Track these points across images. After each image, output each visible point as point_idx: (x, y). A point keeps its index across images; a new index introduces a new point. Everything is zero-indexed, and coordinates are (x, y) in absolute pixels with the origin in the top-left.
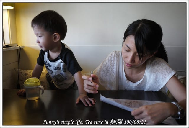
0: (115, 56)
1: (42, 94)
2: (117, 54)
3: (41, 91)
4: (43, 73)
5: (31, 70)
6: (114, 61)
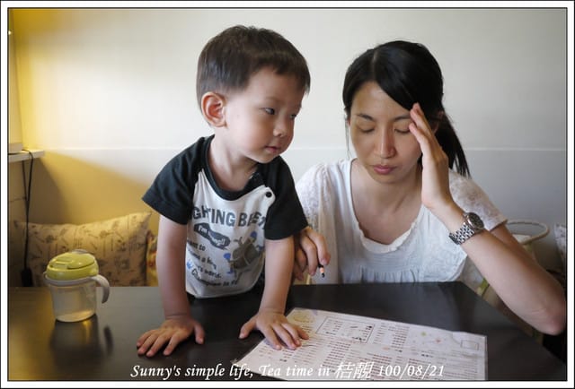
2: (324, 169)
4: (104, 234)
5: (65, 226)
6: (316, 192)
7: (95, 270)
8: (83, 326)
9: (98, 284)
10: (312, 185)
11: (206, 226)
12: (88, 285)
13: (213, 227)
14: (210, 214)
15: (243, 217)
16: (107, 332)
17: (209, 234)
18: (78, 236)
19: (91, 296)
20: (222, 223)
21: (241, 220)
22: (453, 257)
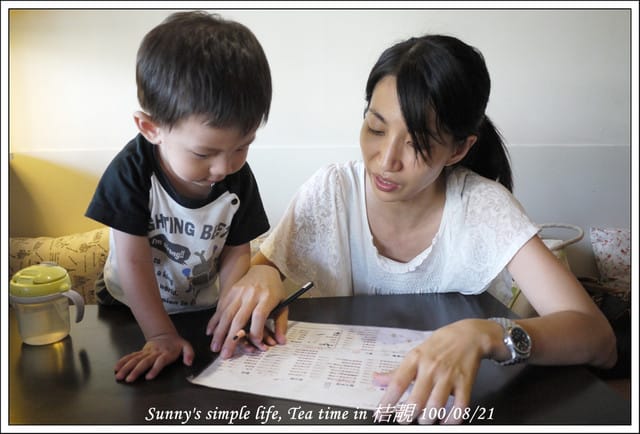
0: (330, 179)
1: (80, 318)
2: (336, 172)
3: (73, 310)
4: (84, 248)
5: (40, 239)
6: (328, 199)
7: (66, 285)
8: (54, 350)
9: (71, 302)
10: (323, 190)
11: (162, 237)
12: (60, 302)
13: (170, 238)
14: (168, 223)
15: (207, 229)
16: (83, 356)
17: (166, 245)
18: (55, 250)
19: (63, 315)
20: (181, 232)
21: (204, 232)
22: (476, 275)
